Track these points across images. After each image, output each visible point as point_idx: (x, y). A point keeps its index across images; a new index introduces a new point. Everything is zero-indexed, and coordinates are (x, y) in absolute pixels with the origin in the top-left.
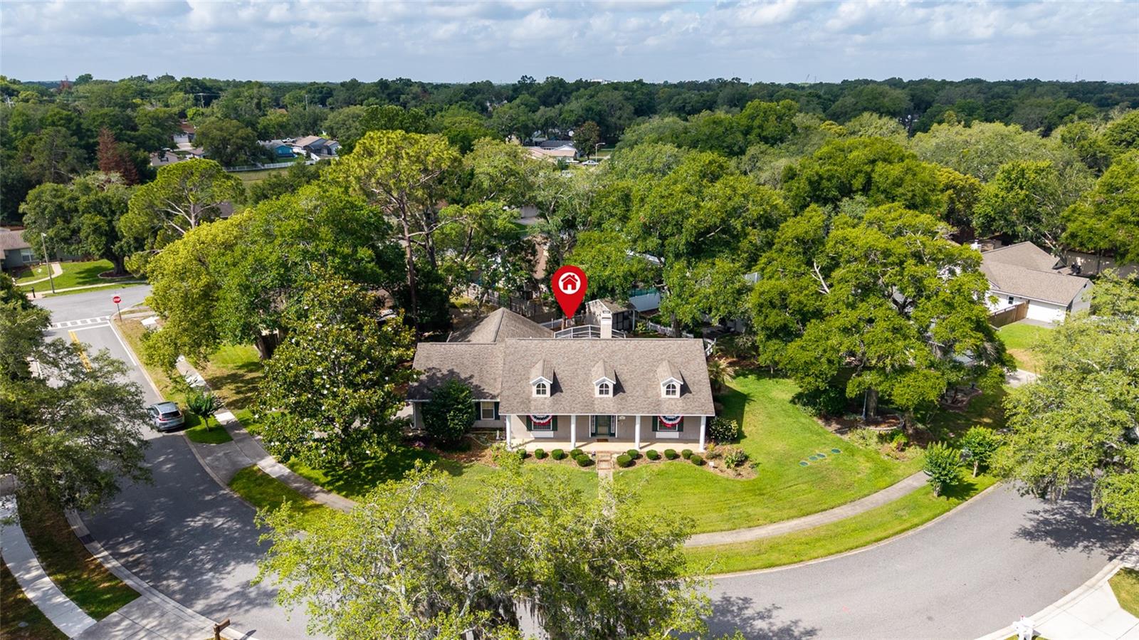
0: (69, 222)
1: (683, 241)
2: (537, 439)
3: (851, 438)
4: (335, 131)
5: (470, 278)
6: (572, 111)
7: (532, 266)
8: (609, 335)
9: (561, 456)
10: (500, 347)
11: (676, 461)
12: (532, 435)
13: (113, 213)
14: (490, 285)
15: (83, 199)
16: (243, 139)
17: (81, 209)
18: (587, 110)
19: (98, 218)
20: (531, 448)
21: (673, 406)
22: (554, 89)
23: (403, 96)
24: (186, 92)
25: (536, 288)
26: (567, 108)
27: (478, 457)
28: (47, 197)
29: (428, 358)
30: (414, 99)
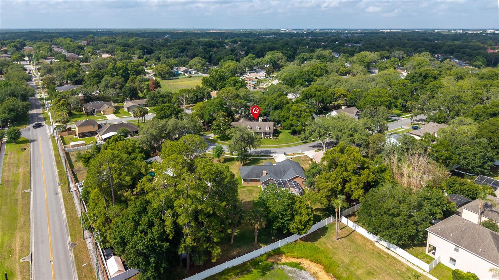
3: (294, 137)
4: (192, 66)
5: (238, 112)
6: (266, 60)
7: (249, 110)
8: (261, 122)
10: (243, 123)
11: (268, 139)
13: (164, 98)
14: (241, 114)
15: (158, 95)
16: (167, 70)
17: (158, 97)
18: (270, 60)
19: (162, 99)
21: (267, 131)
22: (261, 50)
23: (211, 52)
24: (141, 50)
25: (250, 115)
26: (264, 59)
30: (214, 53)
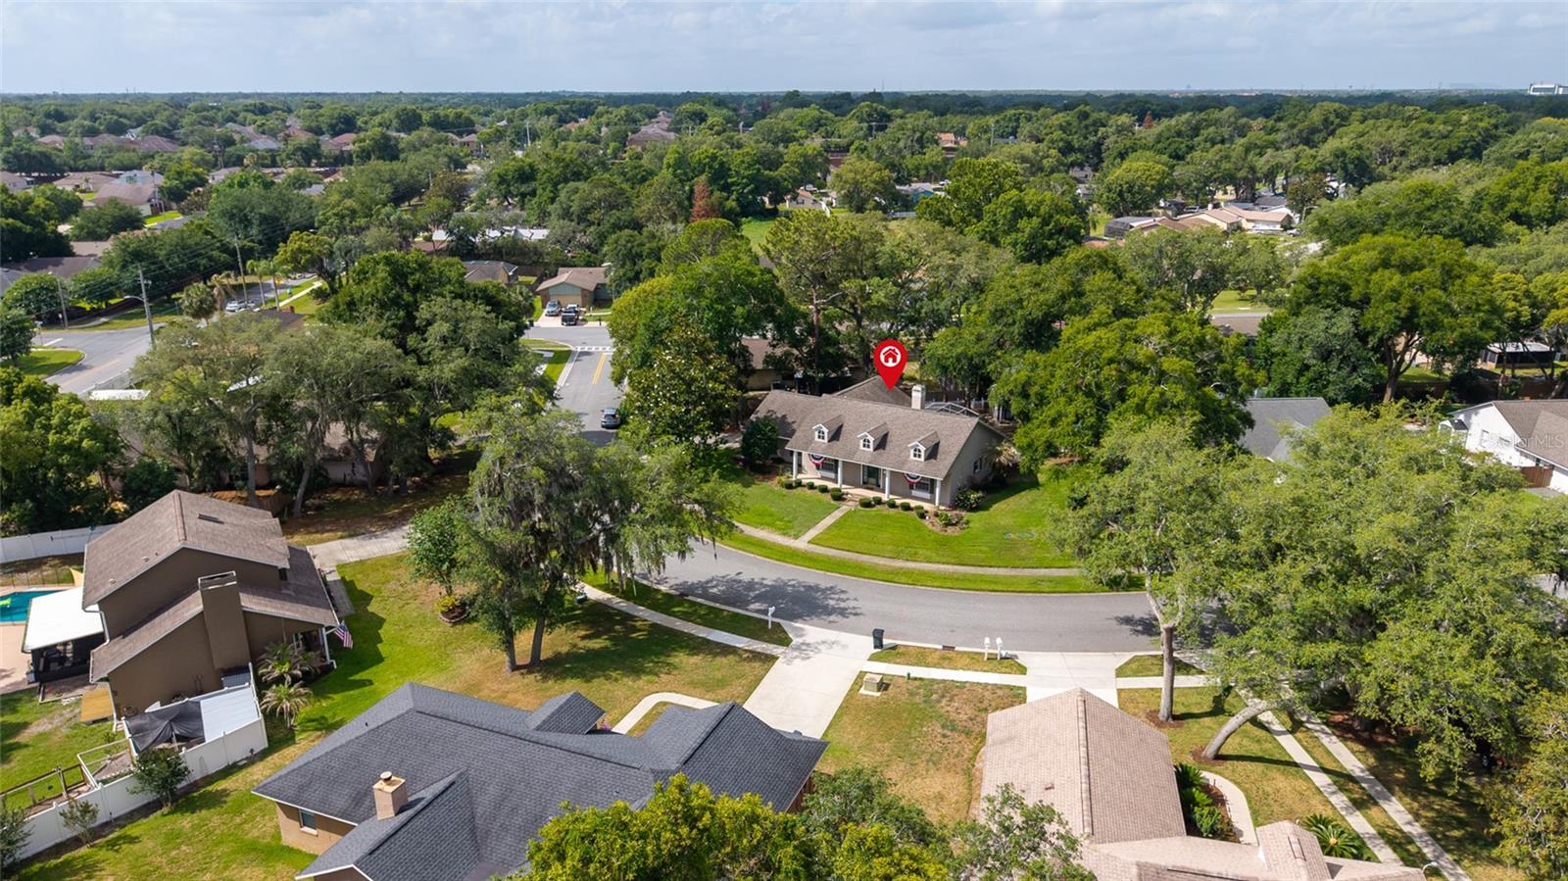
0: (635, 264)
1: (1016, 331)
2: (823, 478)
8: (919, 407)
9: (824, 490)
11: (895, 510)
12: (819, 474)
16: (877, 184)
20: (818, 483)
21: (915, 467)
27: (769, 479)
28: (622, 242)
29: (773, 402)
